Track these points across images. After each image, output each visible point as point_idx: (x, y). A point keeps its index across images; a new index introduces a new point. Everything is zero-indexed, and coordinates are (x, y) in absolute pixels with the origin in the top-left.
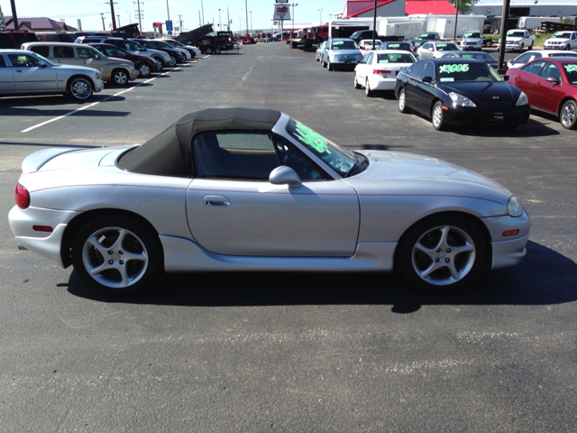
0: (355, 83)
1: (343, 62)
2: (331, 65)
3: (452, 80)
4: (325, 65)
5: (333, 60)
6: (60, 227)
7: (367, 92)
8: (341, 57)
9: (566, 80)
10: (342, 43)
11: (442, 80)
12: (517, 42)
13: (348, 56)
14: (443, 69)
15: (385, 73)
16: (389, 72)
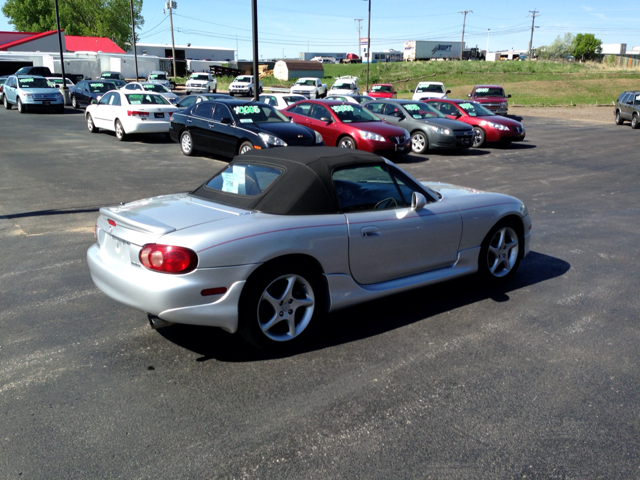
0: (90, 125)
1: (41, 103)
2: (23, 106)
3: (250, 121)
4: (10, 106)
5: (25, 100)
6: (235, 286)
7: (119, 136)
8: (37, 97)
9: (338, 121)
10: (32, 80)
11: (242, 121)
12: (204, 86)
13: (45, 95)
14: (237, 110)
15: (142, 114)
16: (147, 114)
